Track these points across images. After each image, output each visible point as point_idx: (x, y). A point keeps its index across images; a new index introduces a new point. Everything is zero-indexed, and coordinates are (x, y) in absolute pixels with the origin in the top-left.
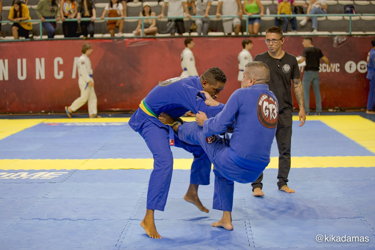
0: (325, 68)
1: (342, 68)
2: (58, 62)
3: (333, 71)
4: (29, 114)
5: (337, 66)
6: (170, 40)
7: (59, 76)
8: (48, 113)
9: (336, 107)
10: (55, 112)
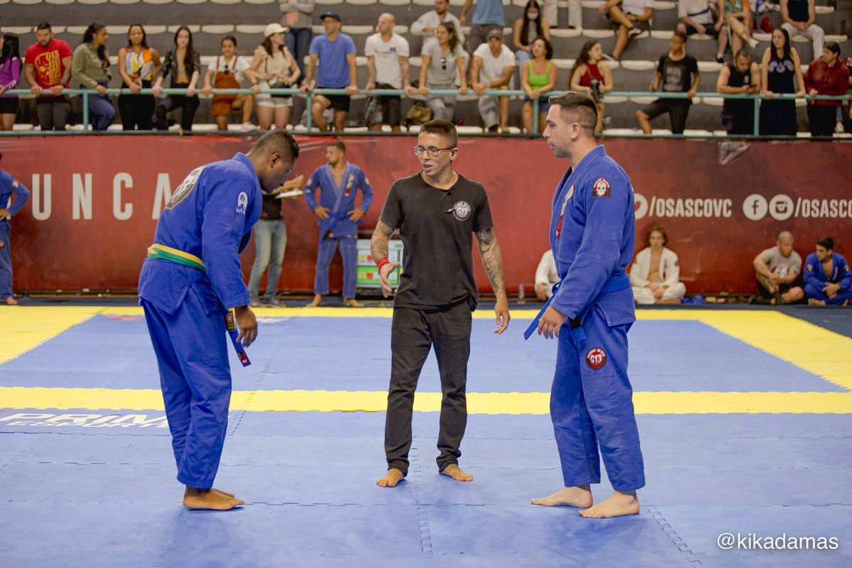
0: (701, 208)
1: (737, 209)
2: (123, 183)
3: (718, 214)
4: (54, 296)
5: (727, 204)
6: (368, 141)
7: (123, 213)
8: (97, 294)
9: (723, 294)
10: (111, 293)
